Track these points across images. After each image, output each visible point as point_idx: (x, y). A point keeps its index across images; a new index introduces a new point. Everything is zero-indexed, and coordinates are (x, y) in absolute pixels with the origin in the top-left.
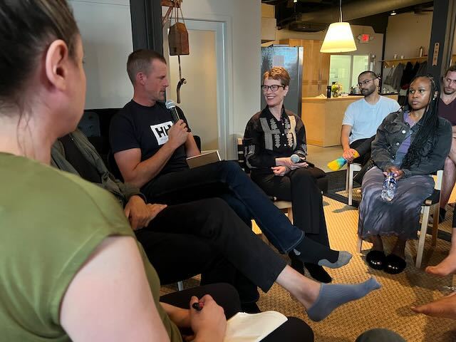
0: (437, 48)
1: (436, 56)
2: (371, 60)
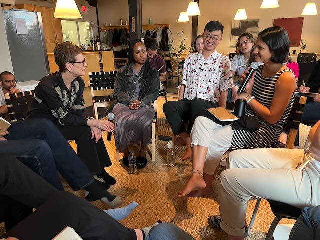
1: (134, 26)
2: (91, 26)
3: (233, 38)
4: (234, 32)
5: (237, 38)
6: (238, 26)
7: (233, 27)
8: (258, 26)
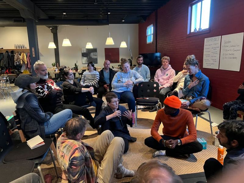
0: (33, 49)
1: (34, 53)
3: (83, 58)
4: (84, 55)
5: (85, 59)
6: (85, 51)
7: (82, 52)
8: (96, 52)
